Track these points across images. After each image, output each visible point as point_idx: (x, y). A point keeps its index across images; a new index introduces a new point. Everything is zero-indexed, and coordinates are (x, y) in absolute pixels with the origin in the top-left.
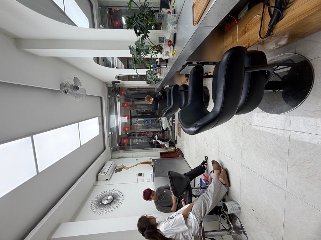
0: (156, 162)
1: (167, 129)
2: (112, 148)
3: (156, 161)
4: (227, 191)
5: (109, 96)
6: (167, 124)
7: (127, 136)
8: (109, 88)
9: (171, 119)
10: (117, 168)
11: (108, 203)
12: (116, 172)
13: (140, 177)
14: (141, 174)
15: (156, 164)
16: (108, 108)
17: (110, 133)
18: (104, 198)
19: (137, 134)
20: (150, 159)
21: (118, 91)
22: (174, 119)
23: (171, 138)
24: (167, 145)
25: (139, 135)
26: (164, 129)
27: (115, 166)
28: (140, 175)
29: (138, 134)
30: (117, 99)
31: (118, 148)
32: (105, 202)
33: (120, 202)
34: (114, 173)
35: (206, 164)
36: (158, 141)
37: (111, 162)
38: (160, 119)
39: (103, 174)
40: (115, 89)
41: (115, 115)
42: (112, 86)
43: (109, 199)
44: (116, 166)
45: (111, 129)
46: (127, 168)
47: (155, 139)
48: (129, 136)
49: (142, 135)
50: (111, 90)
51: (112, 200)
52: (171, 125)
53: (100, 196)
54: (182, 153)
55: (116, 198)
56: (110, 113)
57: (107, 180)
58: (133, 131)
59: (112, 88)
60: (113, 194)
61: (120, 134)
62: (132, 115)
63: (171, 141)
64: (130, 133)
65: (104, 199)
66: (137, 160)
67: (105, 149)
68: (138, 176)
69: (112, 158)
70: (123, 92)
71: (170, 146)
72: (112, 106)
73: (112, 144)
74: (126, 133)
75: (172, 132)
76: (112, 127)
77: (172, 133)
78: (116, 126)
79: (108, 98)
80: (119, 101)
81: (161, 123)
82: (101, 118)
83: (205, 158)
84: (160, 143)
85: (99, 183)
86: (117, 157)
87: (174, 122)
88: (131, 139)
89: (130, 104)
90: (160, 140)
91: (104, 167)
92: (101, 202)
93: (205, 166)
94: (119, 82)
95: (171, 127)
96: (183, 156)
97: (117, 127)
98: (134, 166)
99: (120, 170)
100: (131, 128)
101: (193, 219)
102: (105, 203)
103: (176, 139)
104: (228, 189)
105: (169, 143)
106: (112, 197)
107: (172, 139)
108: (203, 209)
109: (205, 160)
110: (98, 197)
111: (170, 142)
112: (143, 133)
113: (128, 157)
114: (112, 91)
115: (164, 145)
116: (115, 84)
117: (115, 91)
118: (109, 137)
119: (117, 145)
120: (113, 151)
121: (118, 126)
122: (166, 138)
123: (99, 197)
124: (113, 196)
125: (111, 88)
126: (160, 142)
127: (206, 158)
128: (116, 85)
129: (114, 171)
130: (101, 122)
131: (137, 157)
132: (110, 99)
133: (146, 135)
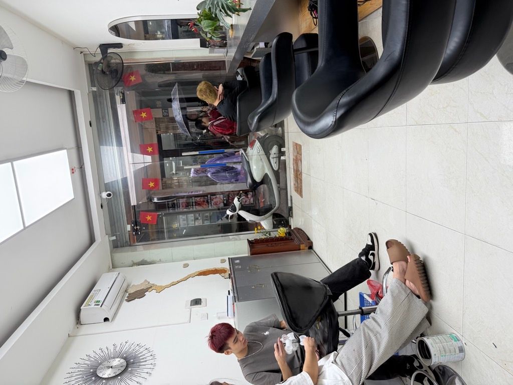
0: (237, 264)
1: (265, 180)
2: (114, 238)
3: (238, 261)
4: (426, 310)
5: (95, 89)
6: (263, 166)
7: (152, 207)
8: (91, 66)
9: (275, 150)
10: (131, 291)
11: (113, 375)
12: (128, 301)
13: (196, 308)
14: (200, 299)
15: (239, 270)
16: (94, 123)
17: (104, 195)
18: (100, 364)
19: (181, 201)
20: (223, 261)
21: (119, 72)
22: (283, 149)
23: (277, 205)
24: (266, 223)
25: (188, 205)
26: (258, 178)
27: (125, 285)
28: (197, 302)
29: (184, 200)
30: (118, 98)
31: (131, 236)
32: (107, 373)
33: (146, 370)
34: (125, 303)
35: (373, 254)
36: (243, 214)
37: (114, 274)
38: (245, 150)
39: (93, 306)
40: (109, 65)
41: (115, 148)
42: (99, 57)
43: (116, 367)
44: (128, 286)
45: (106, 185)
46: (160, 289)
47: (234, 209)
48: (159, 207)
49: (197, 204)
50: (99, 68)
51: (123, 369)
52: (276, 167)
53: (89, 360)
54: (309, 239)
55: (133, 363)
56: (100, 138)
57: (106, 319)
58: (168, 193)
59: (100, 62)
60: (126, 353)
61: (134, 202)
62: (164, 148)
63: (278, 212)
64: (162, 199)
65: (101, 366)
66: (186, 266)
67: (92, 240)
68: (191, 305)
69: (114, 266)
70: (133, 78)
71: (275, 226)
72: (104, 117)
73: (113, 226)
74: (150, 200)
75: (279, 187)
76: (110, 181)
77: (280, 190)
78: (120, 178)
79: (91, 94)
80: (123, 101)
81: (248, 163)
82: (74, 152)
83: (369, 237)
84: (248, 219)
85: (84, 330)
86: (130, 262)
87: (282, 158)
88: (165, 215)
89: (157, 116)
90: (248, 211)
91: (93, 290)
92: (94, 374)
93: (371, 257)
94: (119, 46)
95: (277, 174)
96: (311, 247)
97: (125, 180)
98: (178, 282)
99: (140, 294)
100: (166, 186)
101: (340, 379)
102: (106, 376)
103: (289, 205)
104: (431, 308)
105: (271, 217)
106: (122, 361)
107: (278, 208)
108: (364, 355)
109: (370, 243)
110: (85, 364)
111: (275, 215)
112: (198, 199)
113: (160, 261)
114: (102, 70)
115: (260, 223)
116: (110, 50)
117: (111, 72)
118: (102, 207)
119: (125, 228)
120: (116, 246)
121: (126, 178)
122: (262, 205)
123: (89, 363)
124: (125, 359)
125: (97, 64)
126: (248, 217)
127: (373, 236)
128: (112, 55)
129: (123, 297)
130: (76, 165)
131: (186, 259)
132: (96, 98)
133: (208, 202)
